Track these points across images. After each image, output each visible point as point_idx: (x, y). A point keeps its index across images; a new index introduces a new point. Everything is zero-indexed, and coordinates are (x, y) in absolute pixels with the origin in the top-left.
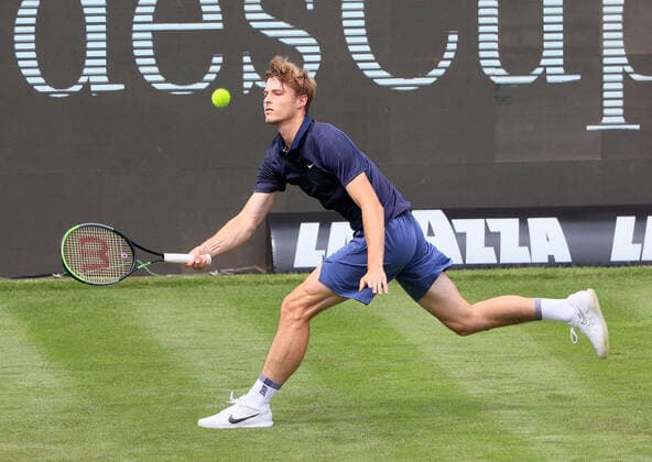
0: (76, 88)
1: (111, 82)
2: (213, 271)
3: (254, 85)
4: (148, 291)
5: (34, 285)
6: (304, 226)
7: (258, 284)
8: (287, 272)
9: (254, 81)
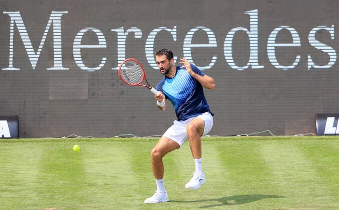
0: (246, 67)
1: (259, 65)
2: (296, 135)
3: (312, 67)
4: (268, 142)
5: (227, 139)
6: (329, 119)
7: (309, 139)
8: (322, 136)
9: (312, 65)
